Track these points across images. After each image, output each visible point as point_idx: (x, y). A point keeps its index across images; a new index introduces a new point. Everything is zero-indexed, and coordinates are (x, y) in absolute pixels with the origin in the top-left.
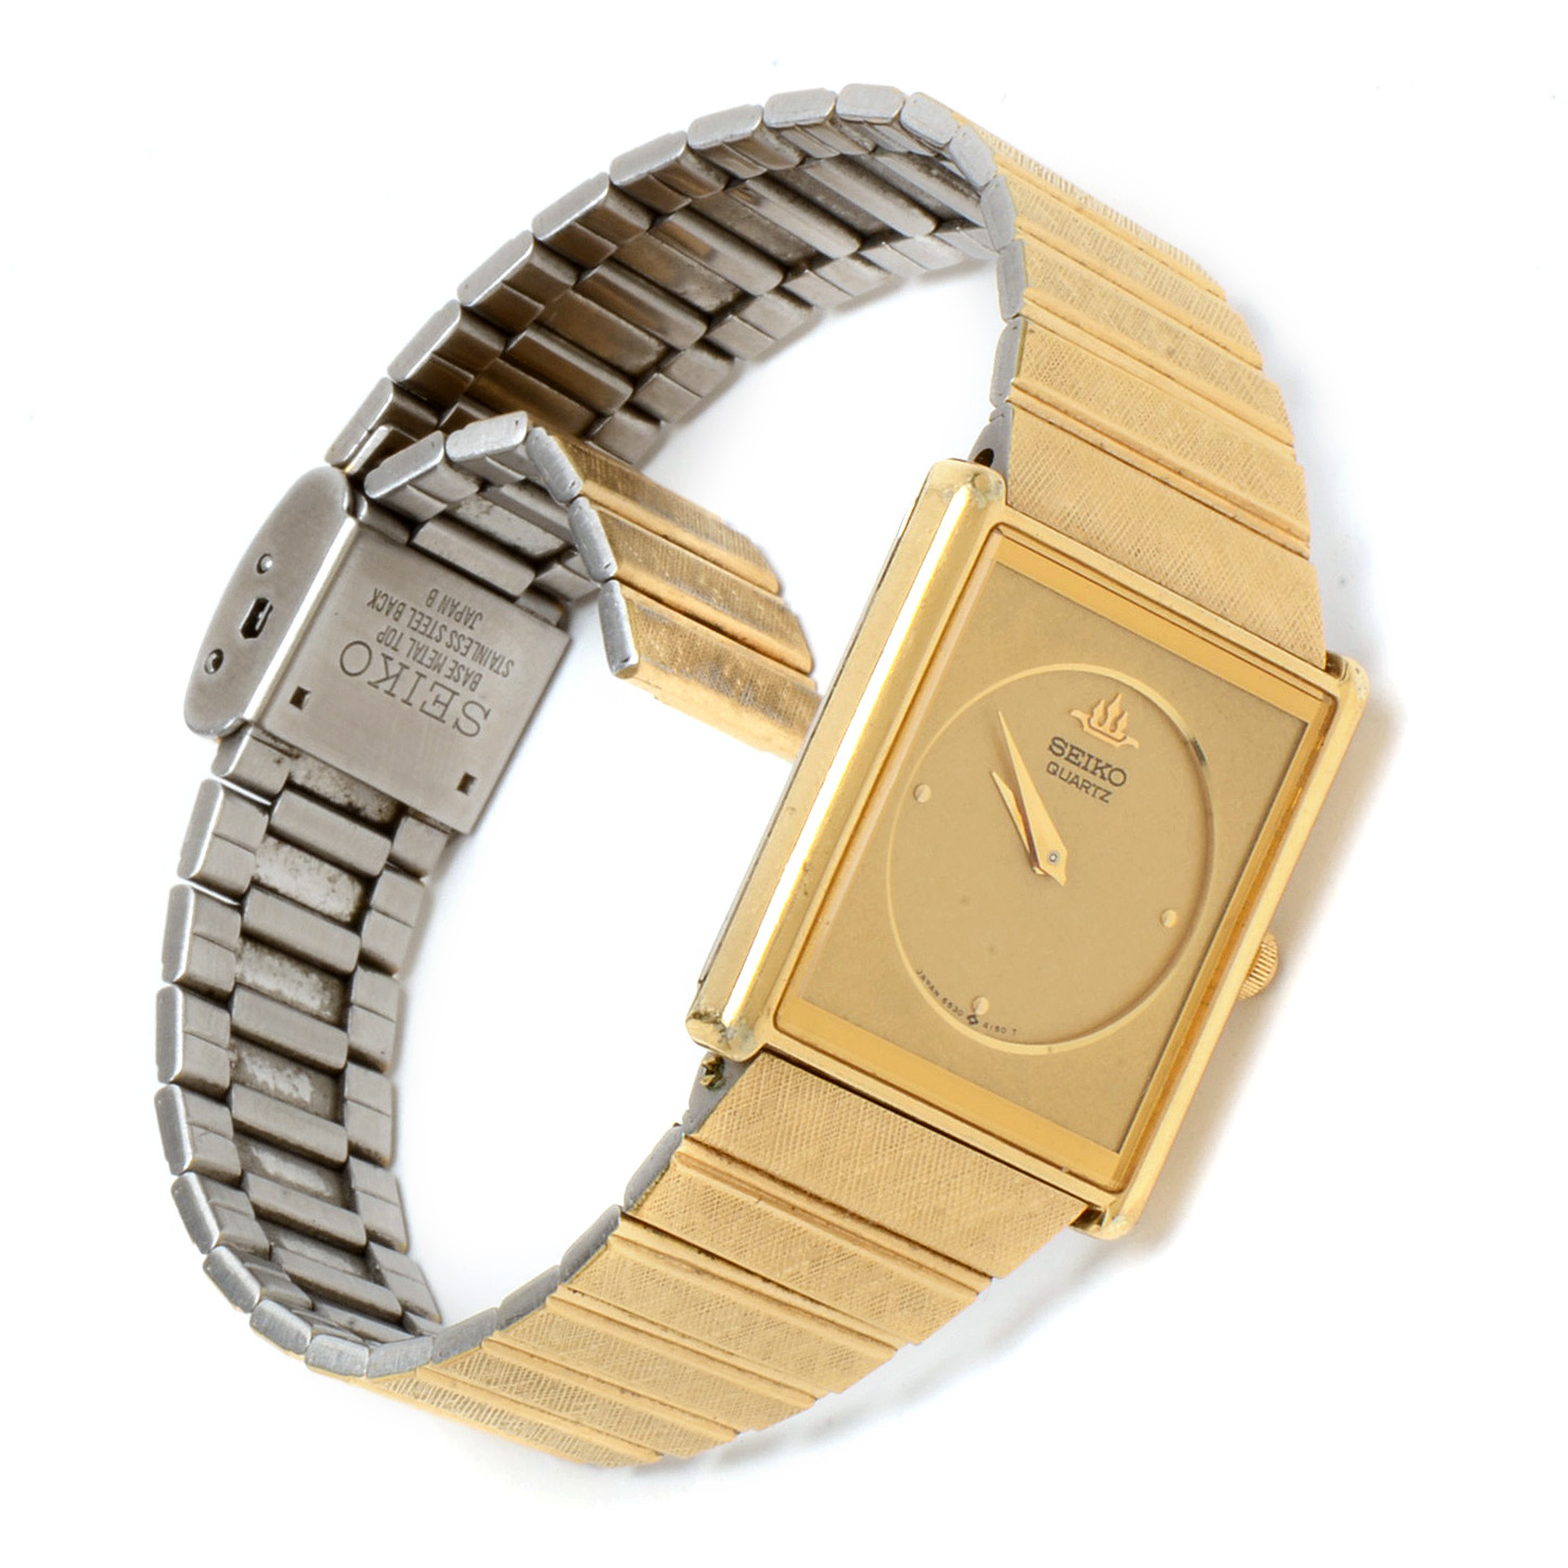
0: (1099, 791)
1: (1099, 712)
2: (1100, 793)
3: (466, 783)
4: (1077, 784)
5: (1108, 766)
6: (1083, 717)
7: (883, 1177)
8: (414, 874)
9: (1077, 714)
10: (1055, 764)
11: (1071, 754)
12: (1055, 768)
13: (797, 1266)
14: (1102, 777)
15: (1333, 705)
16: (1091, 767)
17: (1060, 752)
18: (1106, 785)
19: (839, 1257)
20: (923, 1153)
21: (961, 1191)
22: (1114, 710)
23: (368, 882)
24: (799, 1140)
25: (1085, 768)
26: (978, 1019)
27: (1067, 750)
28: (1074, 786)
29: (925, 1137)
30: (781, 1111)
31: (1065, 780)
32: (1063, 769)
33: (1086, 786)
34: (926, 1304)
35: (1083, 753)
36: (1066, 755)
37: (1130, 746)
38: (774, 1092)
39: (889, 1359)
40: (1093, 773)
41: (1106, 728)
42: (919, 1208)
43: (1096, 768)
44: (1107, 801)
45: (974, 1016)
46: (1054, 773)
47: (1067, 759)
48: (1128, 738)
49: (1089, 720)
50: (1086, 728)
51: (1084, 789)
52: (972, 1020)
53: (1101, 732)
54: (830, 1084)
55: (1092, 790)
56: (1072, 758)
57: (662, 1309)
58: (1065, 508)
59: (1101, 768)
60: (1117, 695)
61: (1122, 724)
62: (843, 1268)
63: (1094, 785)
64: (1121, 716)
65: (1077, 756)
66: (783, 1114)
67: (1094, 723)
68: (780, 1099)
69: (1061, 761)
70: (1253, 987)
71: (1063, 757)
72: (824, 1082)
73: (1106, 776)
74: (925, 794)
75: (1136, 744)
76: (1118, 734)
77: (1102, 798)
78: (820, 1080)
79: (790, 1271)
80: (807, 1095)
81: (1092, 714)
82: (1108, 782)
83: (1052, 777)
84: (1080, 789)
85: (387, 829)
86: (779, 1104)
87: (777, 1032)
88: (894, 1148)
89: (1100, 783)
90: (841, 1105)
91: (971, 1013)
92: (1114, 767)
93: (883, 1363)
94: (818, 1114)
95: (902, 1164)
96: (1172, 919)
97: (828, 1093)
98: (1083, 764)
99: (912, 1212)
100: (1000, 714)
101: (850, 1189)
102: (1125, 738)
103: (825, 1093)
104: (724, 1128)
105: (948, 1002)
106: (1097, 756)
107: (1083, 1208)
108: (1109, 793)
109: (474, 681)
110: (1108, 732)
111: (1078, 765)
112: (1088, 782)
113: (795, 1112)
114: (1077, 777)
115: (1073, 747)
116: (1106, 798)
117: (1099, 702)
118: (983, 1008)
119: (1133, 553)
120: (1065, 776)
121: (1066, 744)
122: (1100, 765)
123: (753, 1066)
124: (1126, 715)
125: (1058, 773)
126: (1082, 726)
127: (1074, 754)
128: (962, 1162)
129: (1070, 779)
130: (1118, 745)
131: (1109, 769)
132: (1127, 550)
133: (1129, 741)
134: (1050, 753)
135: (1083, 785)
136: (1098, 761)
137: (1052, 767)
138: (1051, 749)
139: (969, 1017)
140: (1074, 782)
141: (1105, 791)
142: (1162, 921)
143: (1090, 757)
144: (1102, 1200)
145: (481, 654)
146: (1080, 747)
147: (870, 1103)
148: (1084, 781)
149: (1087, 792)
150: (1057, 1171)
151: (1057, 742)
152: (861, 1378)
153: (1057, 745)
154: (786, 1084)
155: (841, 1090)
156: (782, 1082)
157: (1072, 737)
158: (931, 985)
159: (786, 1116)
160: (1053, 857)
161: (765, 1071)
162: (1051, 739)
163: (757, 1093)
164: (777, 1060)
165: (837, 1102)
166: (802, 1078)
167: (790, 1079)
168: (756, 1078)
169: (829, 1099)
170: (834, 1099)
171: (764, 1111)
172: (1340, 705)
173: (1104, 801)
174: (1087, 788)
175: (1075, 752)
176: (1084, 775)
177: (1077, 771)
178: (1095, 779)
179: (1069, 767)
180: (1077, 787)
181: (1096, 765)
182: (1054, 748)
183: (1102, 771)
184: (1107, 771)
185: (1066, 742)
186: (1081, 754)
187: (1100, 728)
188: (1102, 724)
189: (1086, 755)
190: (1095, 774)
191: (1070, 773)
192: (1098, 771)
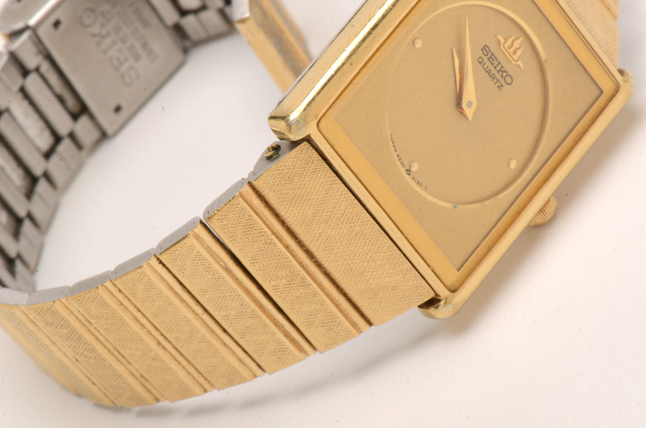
0: (498, 82)
1: (510, 41)
2: (498, 84)
3: (118, 109)
4: (489, 74)
5: (506, 72)
6: (502, 41)
7: (340, 241)
8: (79, 146)
9: (500, 37)
10: (482, 59)
11: (491, 57)
12: (482, 61)
13: (278, 282)
14: (502, 76)
15: (617, 90)
16: (499, 68)
17: (486, 53)
18: (502, 81)
19: (302, 283)
20: (365, 232)
21: (376, 263)
22: (517, 44)
23: (57, 139)
24: (306, 202)
26: (411, 173)
27: (490, 55)
28: (488, 74)
29: (369, 223)
30: (303, 181)
31: (485, 70)
33: (493, 77)
34: (335, 328)
35: (497, 60)
37: (519, 66)
38: (304, 167)
39: (304, 359)
40: (498, 72)
41: (511, 51)
42: (352, 266)
43: (500, 70)
44: (500, 90)
45: (409, 171)
46: (481, 63)
47: (488, 59)
48: (519, 61)
49: (504, 43)
50: (502, 47)
51: (492, 78)
52: (408, 171)
53: (508, 52)
54: (333, 173)
55: (495, 80)
56: (491, 59)
57: (201, 287)
59: (503, 72)
60: (520, 38)
61: (519, 53)
62: (302, 291)
63: (497, 79)
64: (519, 49)
65: (493, 60)
66: (303, 183)
67: (507, 45)
68: (305, 174)
69: (485, 58)
70: (540, 220)
71: (487, 57)
72: (330, 170)
73: (504, 76)
74: (419, 44)
75: (522, 66)
76: (516, 57)
77: (499, 87)
78: (329, 168)
79: (274, 283)
80: (319, 175)
81: (506, 41)
82: (504, 79)
83: (479, 65)
84: (490, 77)
85: (75, 117)
86: (303, 176)
87: (317, 131)
88: (352, 224)
89: (500, 78)
90: (334, 188)
91: (409, 169)
92: (508, 74)
93: (300, 361)
94: (321, 190)
95: (352, 235)
96: (513, 164)
97: (330, 178)
98: (495, 65)
99: (347, 268)
100: (467, 17)
101: (321, 242)
102: (517, 61)
103: (329, 177)
104: (271, 181)
105: (399, 157)
106: (502, 63)
107: (432, 295)
108: (502, 86)
109: (137, 57)
110: (511, 54)
111: (493, 64)
112: (495, 76)
113: (309, 184)
114: (490, 70)
115: (493, 54)
116: (501, 88)
117: (511, 37)
118: (415, 168)
120: (485, 67)
121: (490, 51)
122: (502, 69)
123: (298, 148)
124: (522, 49)
125: (482, 64)
126: (500, 45)
127: (492, 58)
128: (382, 245)
129: (487, 70)
130: (514, 63)
133: (520, 63)
134: (481, 52)
135: (491, 76)
136: (502, 67)
137: (480, 60)
138: (482, 50)
140: (488, 72)
141: (501, 84)
142: (508, 164)
143: (499, 63)
144: (443, 292)
145: (145, 46)
146: (496, 56)
147: (349, 192)
149: (493, 80)
150: (428, 267)
151: (486, 47)
152: (286, 367)
153: (485, 49)
154: (311, 165)
155: (337, 178)
156: (310, 163)
157: (494, 48)
158: (394, 145)
159: (305, 185)
160: (470, 104)
161: (303, 152)
162: (484, 45)
163: (295, 166)
164: (311, 148)
165: (333, 185)
166: (320, 164)
167: (314, 162)
168: (297, 156)
169: (329, 182)
170: (332, 182)
171: (294, 178)
172: (621, 89)
173: (499, 88)
174: (493, 79)
175: (493, 57)
176: (494, 71)
177: (491, 67)
178: (498, 76)
179: (488, 64)
180: (489, 75)
181: (501, 69)
182: (484, 50)
183: (502, 73)
184: (505, 74)
185: (491, 50)
186: (495, 60)
187: (508, 50)
188: (510, 48)
189: (497, 61)
190: (499, 73)
191: (488, 67)
192: (501, 72)
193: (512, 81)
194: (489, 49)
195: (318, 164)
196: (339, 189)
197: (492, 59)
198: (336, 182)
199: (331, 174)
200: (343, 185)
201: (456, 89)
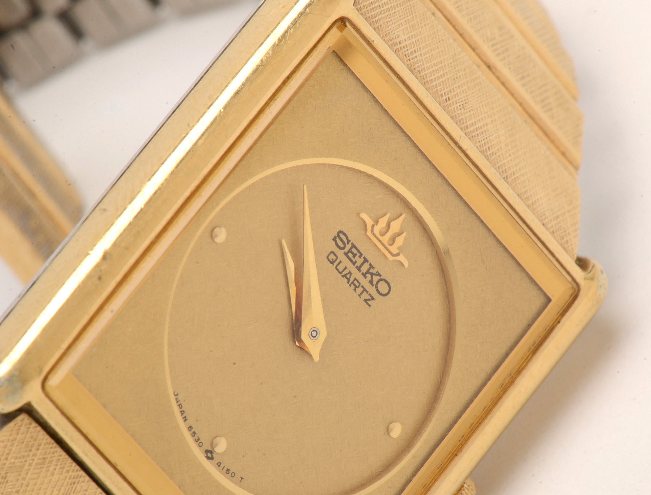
0: (365, 292)
1: (383, 222)
2: (365, 296)
4: (349, 280)
5: (378, 274)
6: (369, 223)
9: (365, 217)
10: (335, 255)
11: (350, 251)
12: (335, 258)
14: (371, 282)
15: (575, 296)
16: (364, 269)
17: (341, 245)
18: (372, 290)
22: (396, 226)
25: (359, 269)
26: (214, 456)
27: (348, 247)
28: (345, 280)
30: (24, 479)
31: (341, 273)
32: (340, 262)
35: (361, 255)
36: (346, 250)
37: (401, 265)
38: (24, 457)
40: (364, 275)
41: (386, 239)
43: (368, 272)
44: (370, 306)
45: (211, 452)
46: (332, 262)
47: (346, 254)
48: (401, 255)
49: (373, 226)
50: (369, 233)
51: (353, 287)
52: (209, 454)
53: (380, 241)
54: (74, 464)
55: (360, 290)
56: (350, 255)
58: (398, 36)
59: (372, 274)
60: (401, 215)
61: (400, 241)
63: (362, 287)
64: (400, 234)
65: (354, 255)
66: (25, 482)
67: (377, 229)
68: (26, 467)
69: (340, 254)
71: (343, 251)
72: (70, 460)
73: (374, 283)
74: (221, 236)
75: (406, 264)
76: (394, 249)
77: (366, 300)
78: (67, 456)
80: (51, 469)
81: (377, 222)
82: (374, 287)
83: (330, 265)
84: (350, 285)
86: (24, 472)
87: (42, 395)
89: (368, 286)
90: (78, 489)
91: (210, 449)
92: (383, 277)
96: (397, 431)
97: (70, 473)
98: (358, 264)
100: (305, 186)
102: (398, 255)
103: (68, 472)
105: (193, 430)
106: (371, 261)
108: (373, 299)
110: (386, 244)
111: (354, 263)
112: (358, 282)
113: (35, 485)
114: (350, 273)
115: (353, 246)
116: (369, 302)
117: (385, 215)
118: (221, 447)
119: (444, 98)
120: (341, 268)
121: (349, 241)
122: (371, 271)
123: (11, 425)
124: (405, 235)
125: (335, 264)
126: (366, 229)
129: (344, 273)
130: (391, 258)
131: (379, 278)
132: (440, 93)
133: (401, 258)
134: (333, 243)
135: (353, 283)
136: (371, 266)
137: (332, 257)
138: (334, 239)
139: (207, 451)
140: (347, 276)
141: (370, 295)
142: (388, 431)
143: (366, 260)
146: (359, 248)
148: (355, 279)
149: (355, 290)
151: (341, 235)
153: (340, 238)
154: (36, 451)
155: (82, 473)
156: (33, 449)
157: (355, 236)
158: (182, 410)
159: (27, 486)
160: (314, 334)
161: (21, 432)
162: (337, 231)
163: (8, 454)
164: (34, 424)
165: (76, 484)
166: (52, 450)
167: (41, 447)
168: (11, 438)
169: (70, 479)
170: (74, 480)
171: (9, 475)
172: (582, 293)
173: (367, 304)
174: (356, 287)
175: (354, 250)
176: (356, 274)
177: (351, 268)
178: (365, 282)
179: (346, 262)
180: (348, 282)
181: (369, 269)
182: (338, 240)
183: (372, 277)
184: (376, 279)
185: (349, 239)
186: (358, 254)
187: (380, 238)
188: (383, 235)
189: (362, 257)
190: (366, 277)
191: (346, 268)
192: (369, 276)
193: (390, 290)
194: (347, 238)
195: (48, 451)
196: (86, 491)
197: (352, 253)
198: (81, 479)
199: (71, 466)
200: (93, 485)
201: (291, 308)
